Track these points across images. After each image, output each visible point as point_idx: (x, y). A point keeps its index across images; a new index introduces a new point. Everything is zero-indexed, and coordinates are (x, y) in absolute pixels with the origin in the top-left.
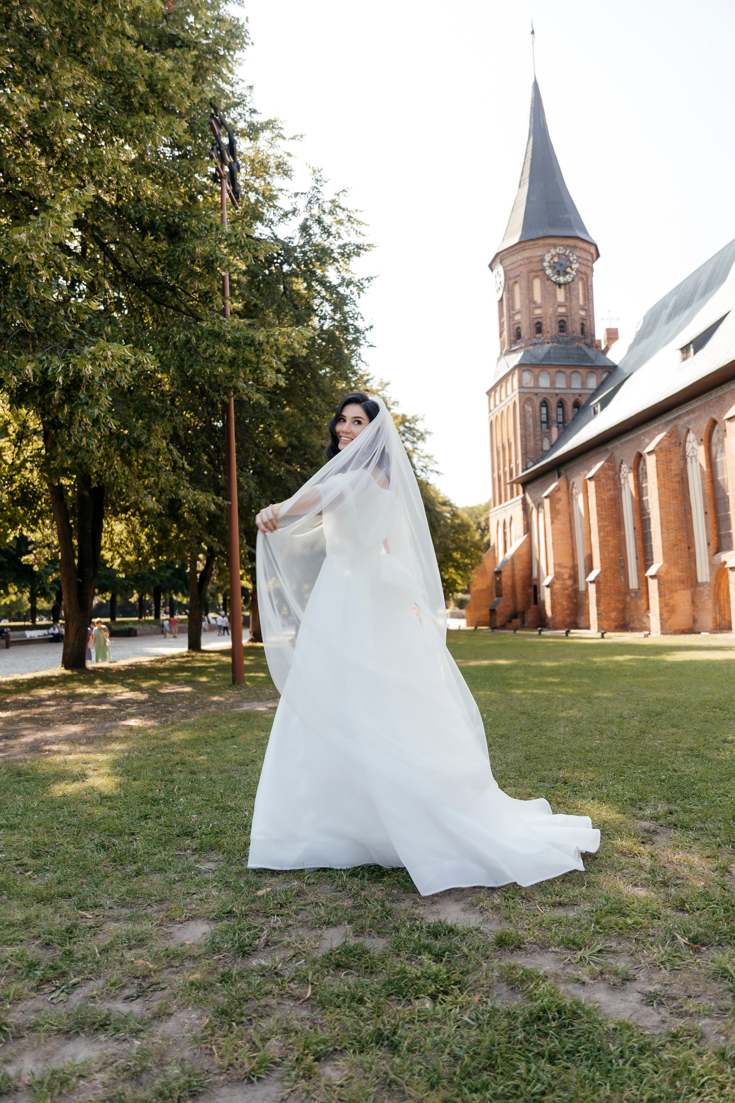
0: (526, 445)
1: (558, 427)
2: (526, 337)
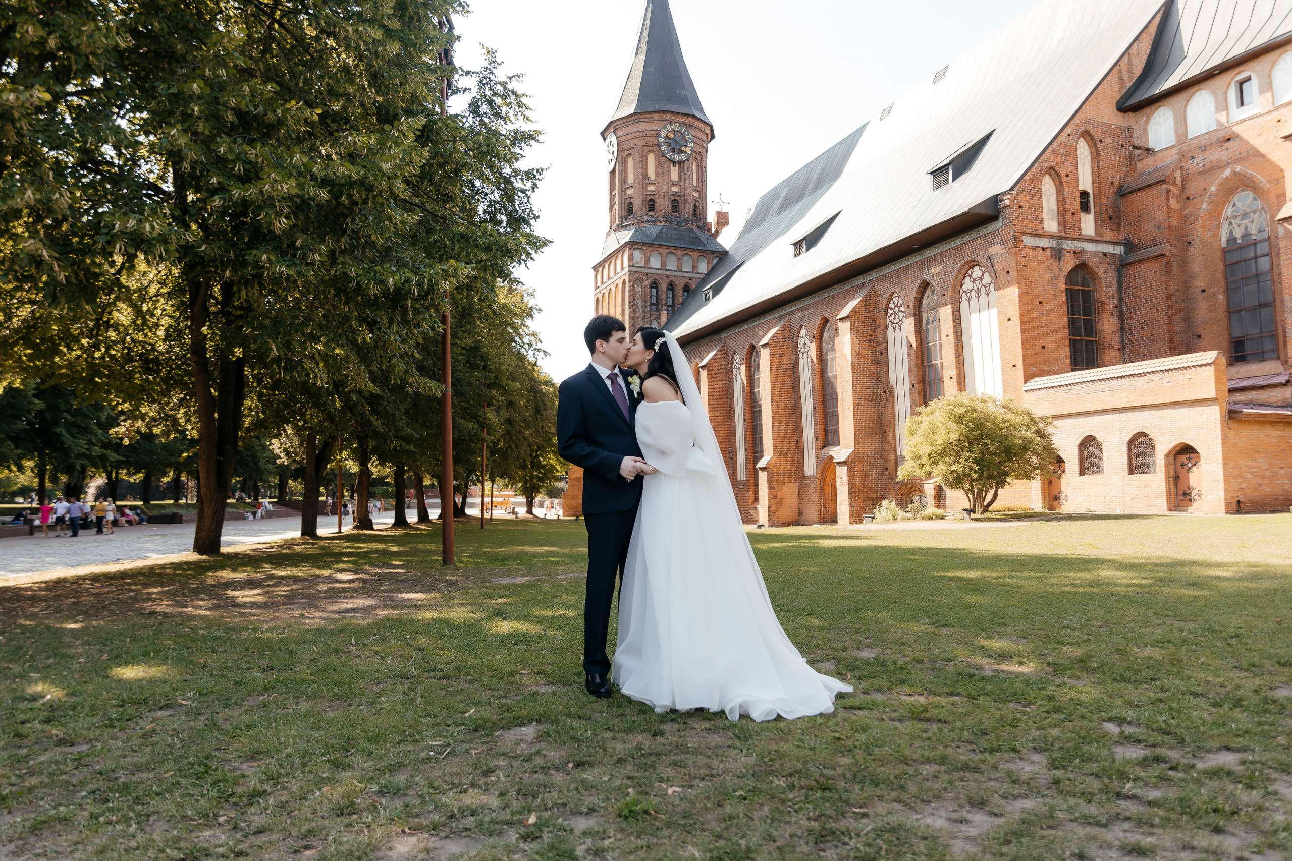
1: (667, 310)
2: (638, 214)
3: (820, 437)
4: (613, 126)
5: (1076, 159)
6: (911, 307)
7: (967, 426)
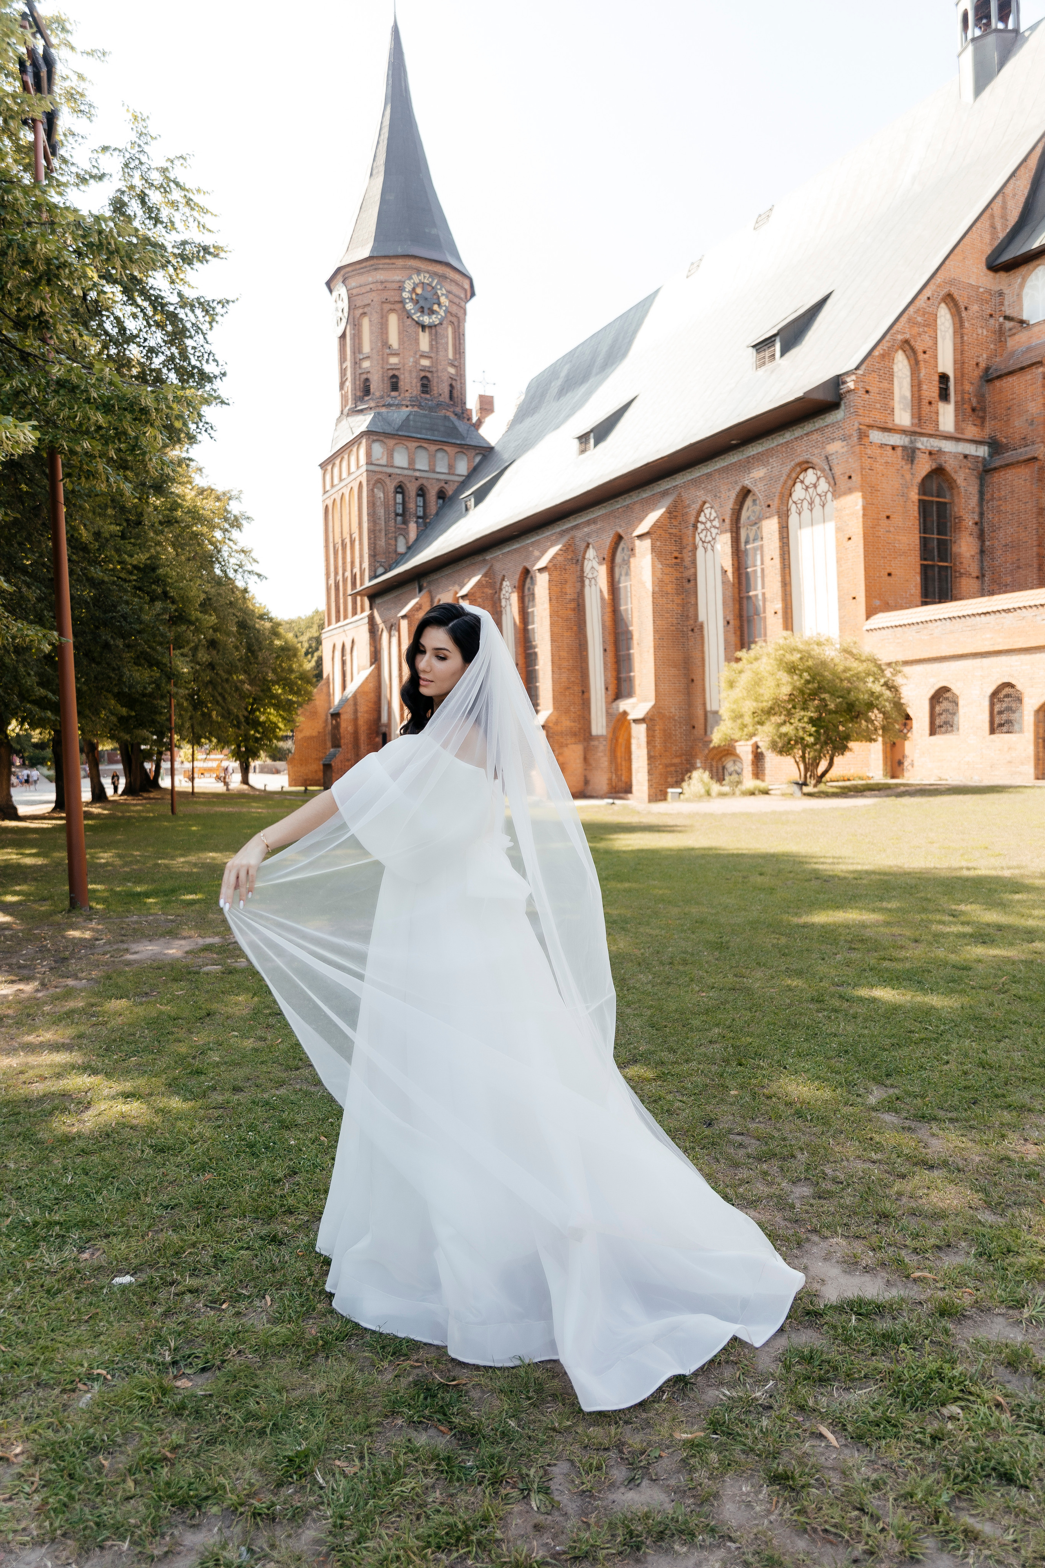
0: (375, 544)
1: (417, 522)
2: (378, 394)
3: (612, 687)
4: (341, 274)
5: (935, 331)
6: (728, 521)
7: (801, 676)
